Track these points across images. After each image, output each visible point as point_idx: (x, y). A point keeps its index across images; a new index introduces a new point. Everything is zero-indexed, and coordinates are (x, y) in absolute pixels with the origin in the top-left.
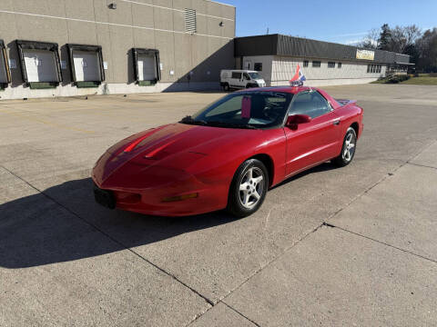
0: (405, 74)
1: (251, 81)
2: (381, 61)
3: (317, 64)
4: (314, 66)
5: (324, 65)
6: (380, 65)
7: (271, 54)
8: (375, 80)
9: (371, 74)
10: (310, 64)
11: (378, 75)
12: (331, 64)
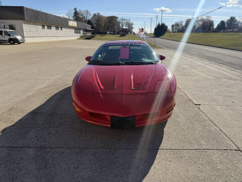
0: (90, 34)
1: (12, 37)
2: (80, 27)
3: (49, 27)
4: (48, 28)
5: (53, 28)
6: (80, 29)
7: (21, 19)
8: (79, 37)
9: (76, 34)
10: (46, 27)
11: (80, 35)
12: (57, 28)
